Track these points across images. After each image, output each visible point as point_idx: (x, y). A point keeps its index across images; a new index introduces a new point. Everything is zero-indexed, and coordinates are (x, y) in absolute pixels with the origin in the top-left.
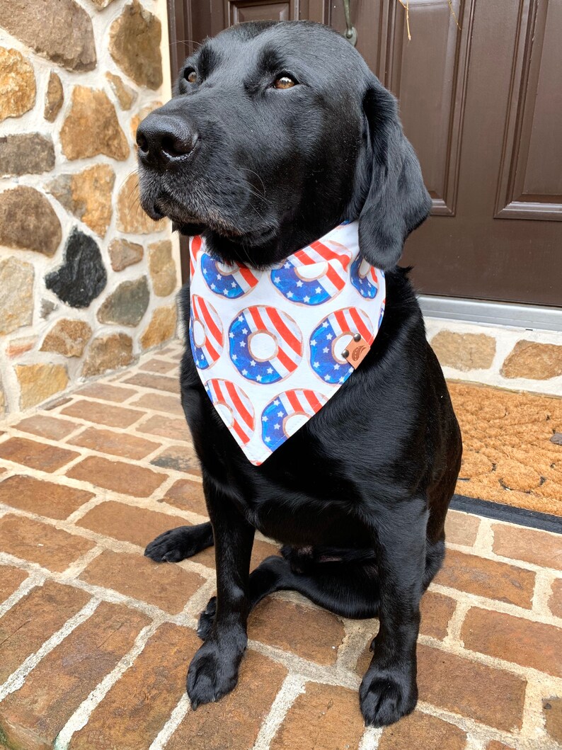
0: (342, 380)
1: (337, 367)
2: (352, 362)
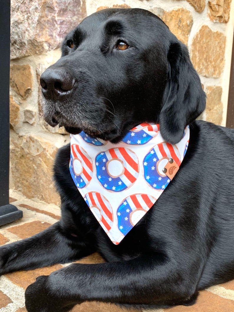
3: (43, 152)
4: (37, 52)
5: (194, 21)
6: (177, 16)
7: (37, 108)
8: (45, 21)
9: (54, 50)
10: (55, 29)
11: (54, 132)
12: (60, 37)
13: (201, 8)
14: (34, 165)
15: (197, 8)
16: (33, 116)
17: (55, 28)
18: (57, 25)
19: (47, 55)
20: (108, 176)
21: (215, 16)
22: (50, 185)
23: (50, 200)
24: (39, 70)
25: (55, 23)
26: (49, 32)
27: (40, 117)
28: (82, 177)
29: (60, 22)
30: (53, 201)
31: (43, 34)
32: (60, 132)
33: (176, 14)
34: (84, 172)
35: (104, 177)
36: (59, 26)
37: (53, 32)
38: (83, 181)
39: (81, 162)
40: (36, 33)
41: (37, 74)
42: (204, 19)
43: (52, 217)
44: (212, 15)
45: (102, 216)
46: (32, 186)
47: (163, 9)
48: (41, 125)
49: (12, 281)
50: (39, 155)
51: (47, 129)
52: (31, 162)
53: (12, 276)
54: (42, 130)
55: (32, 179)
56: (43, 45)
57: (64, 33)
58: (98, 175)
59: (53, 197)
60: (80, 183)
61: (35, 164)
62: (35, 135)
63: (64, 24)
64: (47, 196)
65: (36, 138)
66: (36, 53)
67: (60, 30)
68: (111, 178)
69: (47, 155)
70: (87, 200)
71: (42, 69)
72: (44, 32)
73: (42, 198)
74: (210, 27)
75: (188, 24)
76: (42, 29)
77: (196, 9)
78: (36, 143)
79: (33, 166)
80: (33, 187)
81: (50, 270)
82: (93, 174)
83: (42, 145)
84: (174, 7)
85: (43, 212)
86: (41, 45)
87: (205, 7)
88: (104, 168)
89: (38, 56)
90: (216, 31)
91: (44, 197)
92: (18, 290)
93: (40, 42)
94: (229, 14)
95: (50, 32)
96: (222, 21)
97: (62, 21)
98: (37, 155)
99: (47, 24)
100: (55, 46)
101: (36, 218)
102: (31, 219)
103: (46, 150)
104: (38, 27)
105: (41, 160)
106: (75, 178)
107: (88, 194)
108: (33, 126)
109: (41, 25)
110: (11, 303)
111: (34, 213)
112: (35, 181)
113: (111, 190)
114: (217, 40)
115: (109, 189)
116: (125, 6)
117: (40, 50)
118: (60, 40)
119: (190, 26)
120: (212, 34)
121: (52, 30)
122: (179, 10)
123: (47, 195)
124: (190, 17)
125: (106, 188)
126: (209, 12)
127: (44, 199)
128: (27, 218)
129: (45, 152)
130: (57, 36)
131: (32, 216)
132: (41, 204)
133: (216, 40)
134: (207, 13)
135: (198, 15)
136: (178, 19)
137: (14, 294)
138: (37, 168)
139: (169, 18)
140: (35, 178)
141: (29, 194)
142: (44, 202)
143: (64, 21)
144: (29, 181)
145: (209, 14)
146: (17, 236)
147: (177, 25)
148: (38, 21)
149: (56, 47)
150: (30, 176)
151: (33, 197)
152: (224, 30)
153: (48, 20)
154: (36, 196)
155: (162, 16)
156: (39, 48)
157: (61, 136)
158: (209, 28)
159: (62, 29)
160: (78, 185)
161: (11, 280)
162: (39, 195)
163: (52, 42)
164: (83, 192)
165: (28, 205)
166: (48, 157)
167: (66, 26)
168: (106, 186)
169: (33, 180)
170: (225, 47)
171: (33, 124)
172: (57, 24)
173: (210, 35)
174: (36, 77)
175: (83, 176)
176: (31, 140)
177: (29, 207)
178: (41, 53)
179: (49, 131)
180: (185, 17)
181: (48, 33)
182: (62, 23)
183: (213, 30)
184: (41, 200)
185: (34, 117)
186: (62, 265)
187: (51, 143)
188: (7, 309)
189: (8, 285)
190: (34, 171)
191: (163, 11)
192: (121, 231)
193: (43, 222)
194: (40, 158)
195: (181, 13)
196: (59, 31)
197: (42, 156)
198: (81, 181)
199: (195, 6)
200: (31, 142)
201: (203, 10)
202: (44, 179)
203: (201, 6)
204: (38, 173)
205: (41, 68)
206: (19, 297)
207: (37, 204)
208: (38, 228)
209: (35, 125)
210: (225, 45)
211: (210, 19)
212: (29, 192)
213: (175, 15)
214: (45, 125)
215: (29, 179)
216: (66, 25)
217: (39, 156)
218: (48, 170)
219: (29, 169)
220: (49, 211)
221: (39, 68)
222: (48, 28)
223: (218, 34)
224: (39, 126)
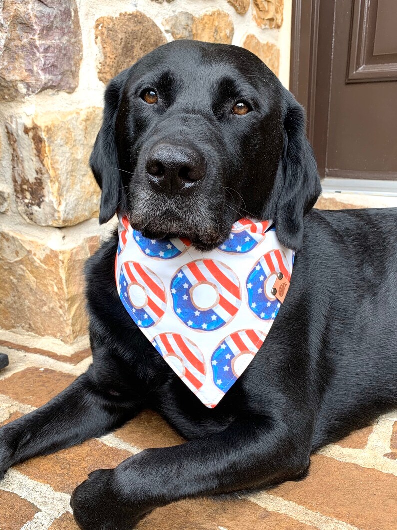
3: (26, 256)
4: (7, 97)
5: (235, 28)
6: (211, 23)
7: (12, 186)
8: (17, 46)
9: (37, 93)
10: (36, 60)
11: (44, 225)
12: (46, 73)
13: (245, 7)
14: (12, 278)
15: (239, 9)
16: (5, 199)
17: (35, 58)
18: (40, 53)
19: (24, 102)
20: (194, 309)
21: (264, 19)
22: (42, 307)
23: (45, 330)
24: (11, 126)
25: (36, 50)
26: (25, 64)
27: (19, 200)
28: (146, 310)
29: (44, 49)
30: (50, 332)
31: (15, 68)
32: (55, 225)
33: (210, 20)
34: (151, 303)
35: (187, 310)
36: (42, 55)
37: (33, 65)
38: (149, 317)
39: (144, 288)
40: (4, 67)
41: (8, 132)
42: (248, 23)
43: (53, 358)
44: (260, 17)
45: (186, 369)
46: (10, 310)
47: (191, 14)
48: (20, 214)
49: (28, 475)
50: (20, 260)
51: (32, 219)
52: (6, 273)
53: (24, 467)
54: (23, 221)
55: (10, 299)
56: (16, 85)
57: (51, 66)
58: (176, 307)
59: (49, 326)
60: (143, 320)
61: (14, 276)
62: (11, 229)
63: (51, 51)
64: (40, 325)
65: (12, 234)
66: (4, 98)
67: (45, 62)
68: (199, 311)
69: (35, 261)
70: (157, 346)
71: (17, 124)
72: (17, 64)
73: (30, 328)
74: (257, 35)
75: (228, 34)
76: (13, 58)
77: (237, 10)
78: (13, 242)
79: (10, 278)
80: (13, 311)
81: (81, 449)
82: (168, 306)
83: (24, 245)
84: (207, 9)
85: (36, 351)
86: (14, 86)
87: (249, 5)
88: (186, 297)
89: (9, 103)
90: (265, 42)
91: (33, 326)
92: (42, 490)
93: (11, 81)
94: (282, 14)
95: (27, 64)
96: (274, 26)
97: (47, 46)
98: (16, 262)
99: (22, 52)
100: (38, 88)
101: (28, 362)
102: (21, 364)
103: (33, 253)
104: (6, 55)
105: (25, 268)
106: (132, 312)
107: (159, 337)
108: (5, 215)
109: (10, 52)
110: (39, 513)
111: (22, 354)
112: (15, 302)
113: (201, 328)
114: (269, 55)
115: (197, 326)
116: (139, 14)
117: (12, 93)
118: (45, 78)
119: (231, 37)
120: (261, 46)
121: (31, 61)
122: (214, 13)
123: (38, 323)
124: (230, 23)
125: (191, 327)
126: (255, 12)
127: (34, 329)
128: (14, 363)
129: (30, 257)
130: (40, 72)
131: (21, 360)
132: (29, 337)
133: (267, 57)
134: (253, 14)
135: (240, 18)
136: (214, 28)
137: (39, 497)
138: (19, 282)
139: (201, 27)
140: (14, 297)
141: (7, 323)
142: (35, 335)
143: (50, 46)
144: (4, 302)
145: (255, 15)
146: (8, 398)
147: (212, 37)
148: (5, 46)
149: (39, 90)
150: (7, 295)
151: (14, 327)
152: (277, 40)
153: (23, 45)
154: (18, 325)
155: (191, 26)
156: (9, 90)
157: (57, 230)
158: (256, 38)
159: (48, 59)
160: (140, 323)
161: (27, 473)
162: (24, 324)
163: (32, 81)
164: (149, 333)
165: (7, 340)
166: (38, 265)
167: (53, 55)
168: (190, 323)
169: (12, 300)
170: (278, 66)
171: (5, 211)
172: (39, 51)
173: (259, 48)
174: (6, 136)
175: (149, 310)
176: (5, 238)
177: (11, 344)
178: (13, 98)
179: (36, 223)
180: (223, 24)
181: (23, 65)
182: (47, 50)
183: (261, 41)
184: (28, 331)
185: (6, 201)
186: (98, 439)
187: (40, 242)
188: (36, 523)
189: (23, 484)
190: (13, 286)
191: (192, 16)
192: (220, 388)
193: (42, 368)
194: (22, 266)
195: (217, 17)
196: (43, 62)
197: (25, 262)
198: (146, 316)
199: (236, 5)
200: (5, 240)
201: (248, 10)
202: (32, 298)
203: (245, 5)
204: (20, 289)
205: (14, 122)
206: (47, 500)
207: (22, 337)
208: (38, 379)
209: (9, 213)
210: (279, 62)
211: (256, 24)
212: (7, 319)
213: (209, 22)
214: (27, 214)
215: (4, 299)
216: (53, 52)
217: (21, 262)
218: (38, 284)
219: (3, 283)
220: (46, 349)
221: (12, 122)
222: (23, 58)
223: (270, 46)
224: (16, 215)
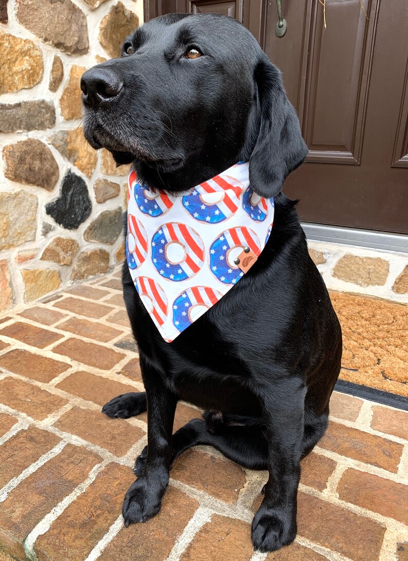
0: (234, 281)
1: (230, 271)
2: (242, 268)
